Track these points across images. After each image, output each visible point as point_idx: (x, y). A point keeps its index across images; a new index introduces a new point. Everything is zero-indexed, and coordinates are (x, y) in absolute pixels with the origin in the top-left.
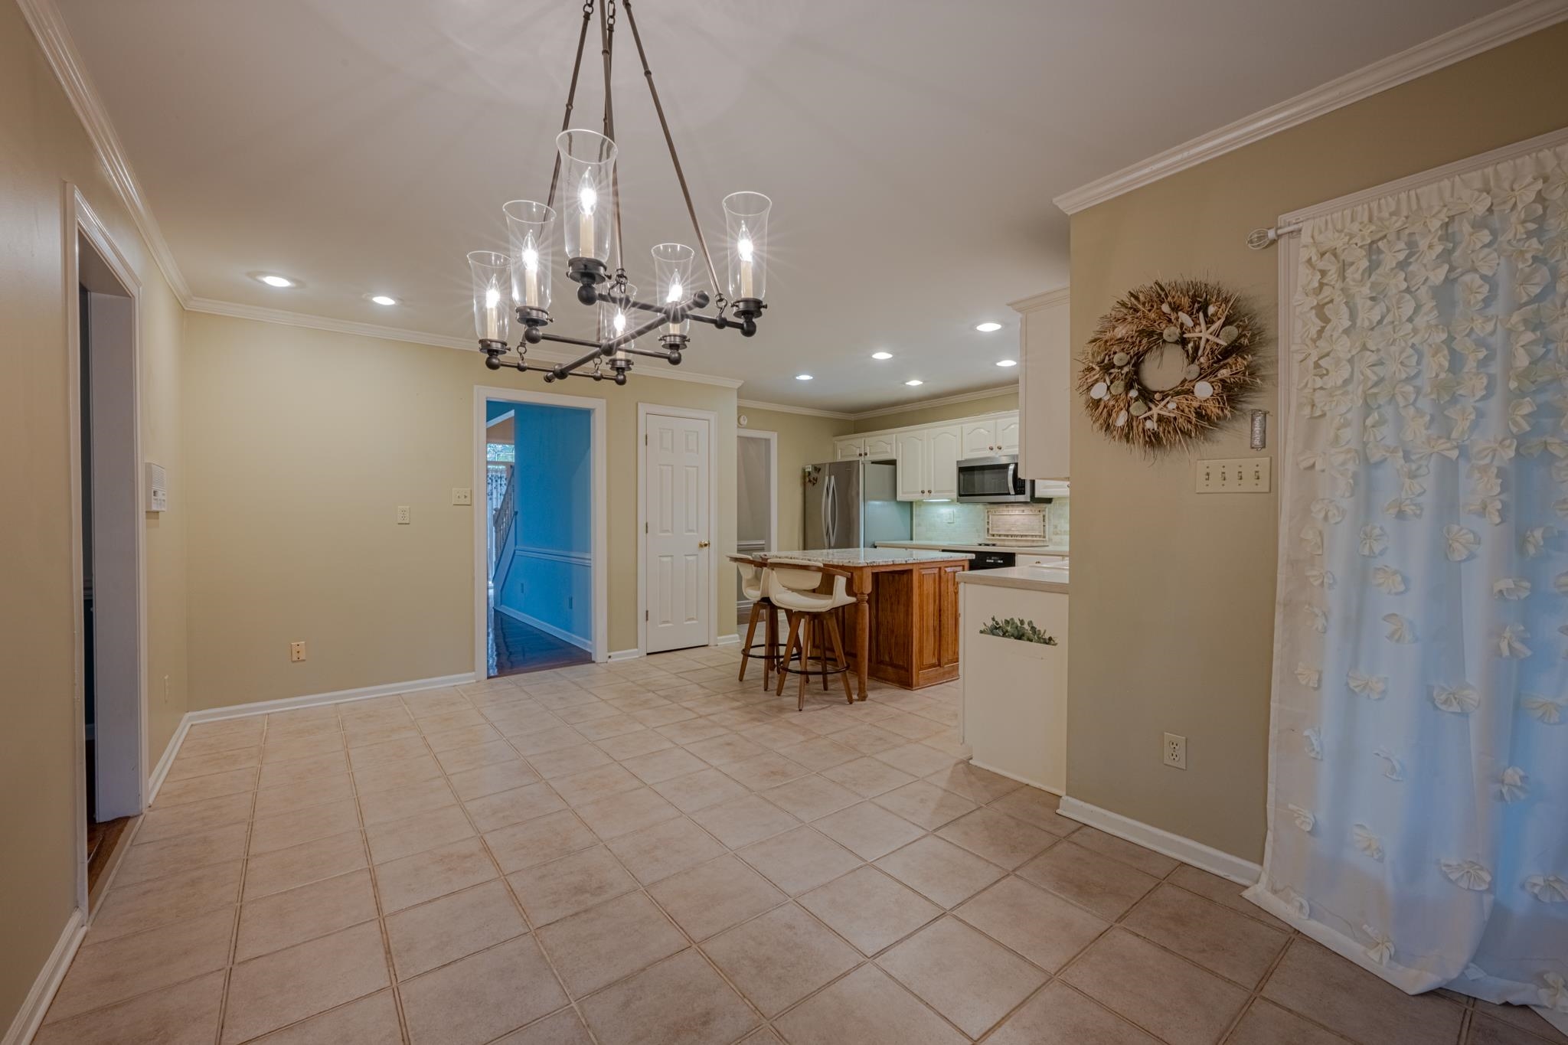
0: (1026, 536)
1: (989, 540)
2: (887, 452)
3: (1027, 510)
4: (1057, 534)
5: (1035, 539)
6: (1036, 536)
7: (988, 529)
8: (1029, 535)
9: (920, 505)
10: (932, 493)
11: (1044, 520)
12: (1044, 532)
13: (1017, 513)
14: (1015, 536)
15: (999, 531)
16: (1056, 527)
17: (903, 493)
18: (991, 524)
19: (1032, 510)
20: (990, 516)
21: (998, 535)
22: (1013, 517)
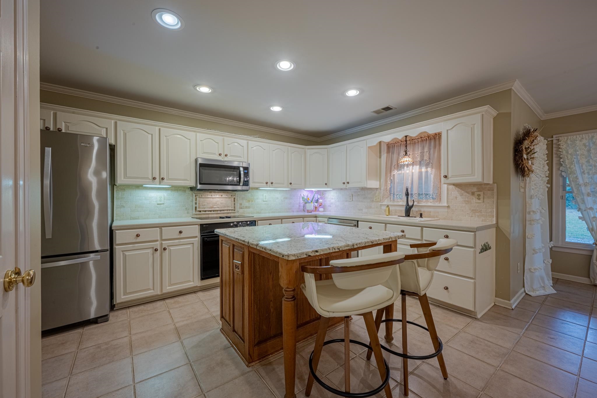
0: (223, 210)
1: (196, 214)
3: (224, 195)
4: (242, 208)
5: (229, 212)
6: (230, 210)
7: (196, 207)
8: (225, 210)
10: (165, 181)
11: (234, 201)
12: (234, 207)
13: (218, 196)
14: (216, 211)
15: (204, 208)
16: (241, 204)
17: (125, 176)
18: (199, 204)
19: (227, 195)
20: (198, 199)
21: (203, 211)
22: (215, 199)
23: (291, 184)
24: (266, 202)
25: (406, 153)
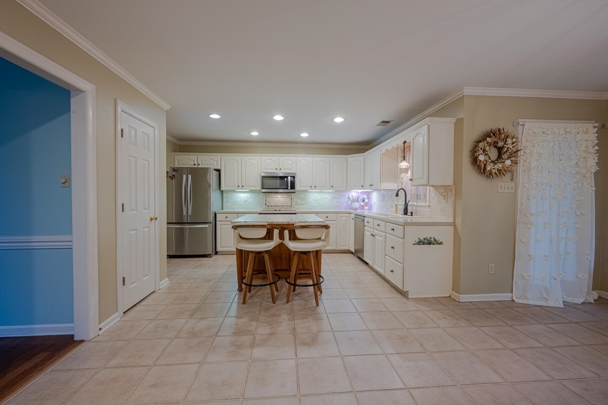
0: (284, 206)
1: (266, 208)
2: (214, 165)
3: (284, 196)
4: (297, 205)
5: (287, 207)
6: (288, 206)
7: (266, 203)
9: (228, 193)
10: (244, 187)
11: (291, 200)
12: (292, 204)
13: (280, 196)
14: (279, 206)
15: (271, 204)
16: (296, 202)
17: (225, 186)
18: (268, 201)
19: (286, 196)
20: (267, 198)
21: (271, 206)
22: (278, 198)
23: (332, 187)
24: (316, 201)
25: (404, 159)
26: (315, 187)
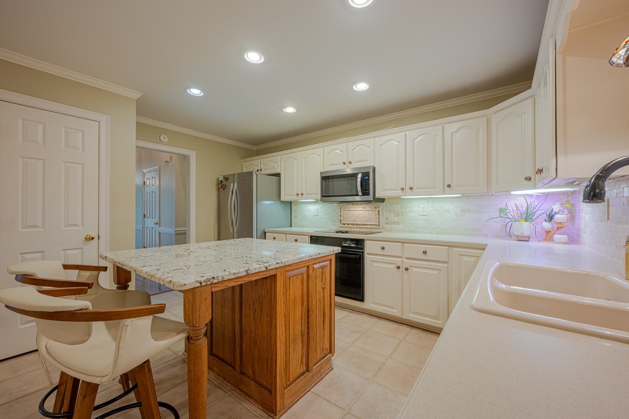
0: (366, 225)
1: (341, 227)
2: (274, 168)
3: (367, 207)
4: (388, 224)
5: (372, 227)
6: (373, 225)
7: (341, 220)
8: (368, 224)
9: (296, 204)
10: (304, 196)
11: (379, 214)
12: (379, 222)
13: (360, 209)
14: (359, 225)
15: (348, 221)
16: (387, 219)
17: (285, 195)
18: (343, 216)
19: (370, 207)
20: (342, 211)
21: (347, 224)
22: (357, 212)
23: (449, 186)
24: (425, 217)
26: (411, 188)
